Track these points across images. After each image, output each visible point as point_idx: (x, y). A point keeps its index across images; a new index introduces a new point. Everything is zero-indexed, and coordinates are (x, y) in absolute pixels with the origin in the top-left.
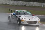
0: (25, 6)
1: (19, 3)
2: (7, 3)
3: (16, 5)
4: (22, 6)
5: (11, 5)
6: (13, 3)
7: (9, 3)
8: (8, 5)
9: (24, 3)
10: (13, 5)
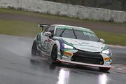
0: (111, 21)
1: (94, 12)
2: (62, 13)
3: (87, 19)
4: (103, 21)
5: (73, 18)
6: (78, 13)
7: (65, 13)
8: (64, 16)
9: (108, 14)
10: (78, 18)
